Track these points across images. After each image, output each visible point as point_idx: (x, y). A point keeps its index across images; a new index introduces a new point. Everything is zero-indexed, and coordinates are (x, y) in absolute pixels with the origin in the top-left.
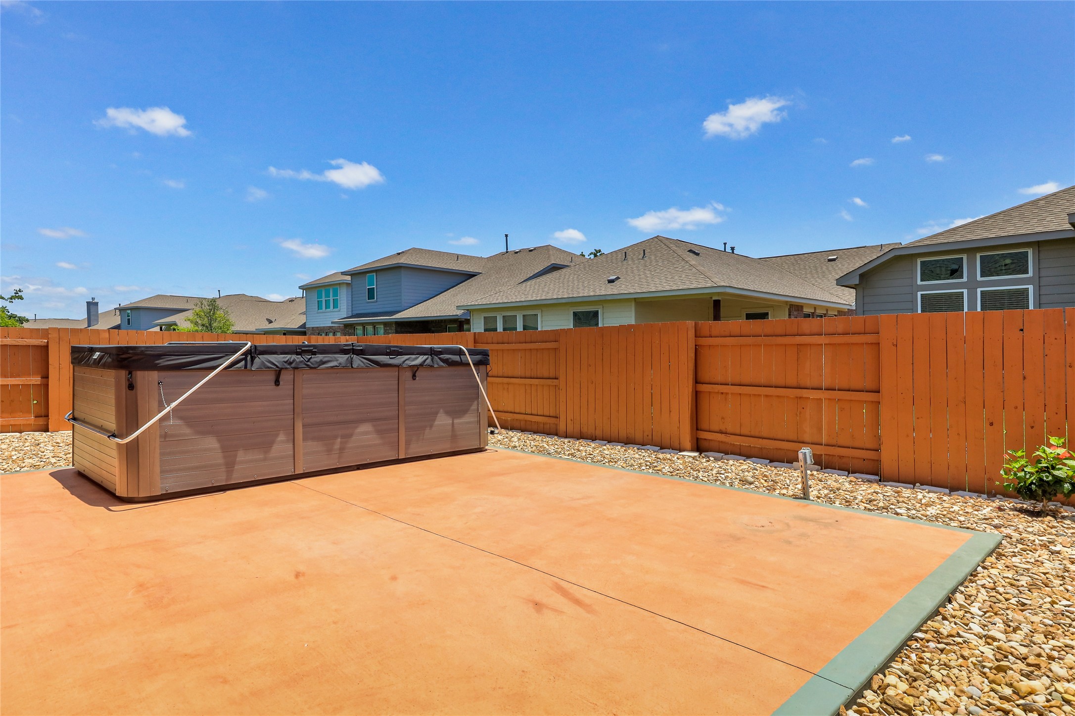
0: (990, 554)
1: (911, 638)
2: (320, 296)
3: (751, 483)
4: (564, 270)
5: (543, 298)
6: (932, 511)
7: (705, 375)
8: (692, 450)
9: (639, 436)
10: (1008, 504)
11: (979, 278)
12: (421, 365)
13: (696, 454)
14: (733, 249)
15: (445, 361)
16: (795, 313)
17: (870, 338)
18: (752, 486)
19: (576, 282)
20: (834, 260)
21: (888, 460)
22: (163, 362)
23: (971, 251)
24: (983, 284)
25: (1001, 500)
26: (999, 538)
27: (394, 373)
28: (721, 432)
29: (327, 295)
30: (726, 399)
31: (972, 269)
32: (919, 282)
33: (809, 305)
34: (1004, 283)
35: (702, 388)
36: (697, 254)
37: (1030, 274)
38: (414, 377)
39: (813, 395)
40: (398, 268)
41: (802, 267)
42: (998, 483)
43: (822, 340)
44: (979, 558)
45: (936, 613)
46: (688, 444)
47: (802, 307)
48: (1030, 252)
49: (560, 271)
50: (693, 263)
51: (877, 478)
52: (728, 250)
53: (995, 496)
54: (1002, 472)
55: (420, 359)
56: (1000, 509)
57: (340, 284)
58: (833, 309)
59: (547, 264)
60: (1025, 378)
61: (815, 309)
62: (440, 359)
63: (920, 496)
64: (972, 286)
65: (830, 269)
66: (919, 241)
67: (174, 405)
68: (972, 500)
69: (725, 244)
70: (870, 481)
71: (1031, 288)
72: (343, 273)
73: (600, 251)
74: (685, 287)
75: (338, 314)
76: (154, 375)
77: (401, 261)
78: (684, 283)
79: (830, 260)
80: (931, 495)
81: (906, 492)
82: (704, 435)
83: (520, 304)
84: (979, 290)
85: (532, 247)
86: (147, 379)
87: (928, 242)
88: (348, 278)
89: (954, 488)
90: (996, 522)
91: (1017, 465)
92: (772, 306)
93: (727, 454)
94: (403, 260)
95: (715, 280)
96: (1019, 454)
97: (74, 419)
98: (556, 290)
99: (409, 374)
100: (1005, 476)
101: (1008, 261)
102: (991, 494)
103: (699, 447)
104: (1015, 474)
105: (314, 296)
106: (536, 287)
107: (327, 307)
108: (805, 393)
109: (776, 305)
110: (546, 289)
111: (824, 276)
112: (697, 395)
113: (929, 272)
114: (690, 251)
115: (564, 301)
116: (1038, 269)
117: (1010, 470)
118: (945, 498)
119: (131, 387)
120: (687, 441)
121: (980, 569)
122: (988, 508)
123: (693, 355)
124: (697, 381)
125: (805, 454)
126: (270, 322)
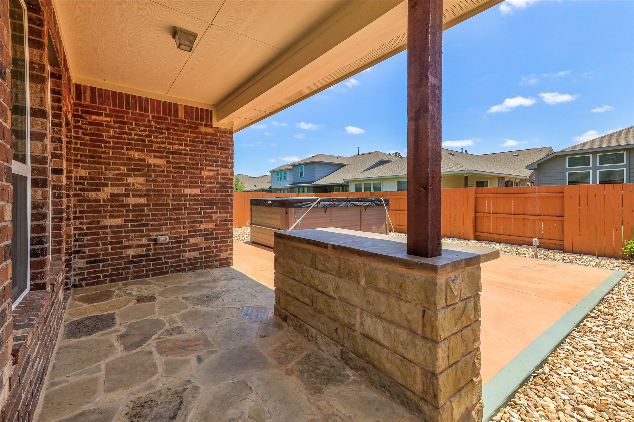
0: (624, 277)
1: (603, 299)
2: (278, 175)
3: (508, 252)
4: (391, 163)
5: (383, 175)
6: (592, 263)
7: (480, 209)
8: (474, 240)
9: (449, 234)
10: (626, 262)
11: (598, 165)
12: (368, 205)
13: (477, 241)
14: (466, 151)
15: (376, 204)
16: (501, 181)
17: (559, 194)
18: (509, 253)
19: (397, 168)
20: (517, 155)
21: (567, 245)
22: (296, 205)
23: (594, 153)
24: (599, 168)
25: (621, 260)
26: (626, 273)
27: (359, 208)
28: (487, 233)
29: (281, 175)
30: (489, 219)
31: (594, 161)
32: (567, 167)
33: (507, 177)
34: (611, 167)
35: (478, 214)
36: (453, 155)
37: (625, 163)
38: (366, 210)
39: (531, 218)
40: (314, 163)
41: (500, 159)
42: (621, 253)
43: (536, 195)
44: (620, 278)
45: (609, 293)
46: (472, 238)
47: (504, 178)
48: (625, 153)
49: (389, 163)
50: (453, 159)
51: (562, 252)
52: (464, 152)
53: (618, 259)
54: (623, 249)
55: (368, 203)
56: (623, 263)
57: (287, 170)
58: (518, 178)
59: (378, 160)
60: (632, 211)
61: (510, 179)
62: (374, 203)
63: (585, 258)
64: (594, 169)
65: (515, 159)
66: (567, 149)
67: (300, 219)
68: (609, 260)
69: (462, 149)
70: (560, 253)
71: (625, 169)
72: (290, 165)
73: (398, 152)
74: (451, 170)
75: (286, 183)
76: (293, 209)
77: (315, 160)
78: (450, 169)
79: (514, 156)
80: (589, 258)
81: (578, 257)
82: (478, 234)
83: (373, 178)
84: (598, 171)
85: (370, 152)
86: (291, 210)
87: (571, 149)
88: (292, 167)
89: (599, 256)
90: (622, 267)
91: (630, 246)
92: (489, 178)
93: (490, 241)
94: (316, 160)
95: (466, 167)
96: (631, 241)
97: (252, 224)
98: (389, 172)
99: (364, 209)
100: (624, 250)
101: (613, 157)
102: (617, 258)
103: (477, 238)
104: (629, 249)
105: (275, 174)
106: (379, 170)
107: (281, 179)
108: (527, 217)
109: (491, 177)
110: (384, 172)
111: (512, 163)
112: (476, 217)
113: (573, 162)
114: (450, 154)
115: (393, 177)
116: (629, 160)
117: (627, 248)
118: (596, 259)
119: (287, 213)
120: (472, 236)
121: (621, 282)
122: (617, 263)
123: (474, 201)
124: (475, 212)
125: (536, 240)
126: (256, 186)
